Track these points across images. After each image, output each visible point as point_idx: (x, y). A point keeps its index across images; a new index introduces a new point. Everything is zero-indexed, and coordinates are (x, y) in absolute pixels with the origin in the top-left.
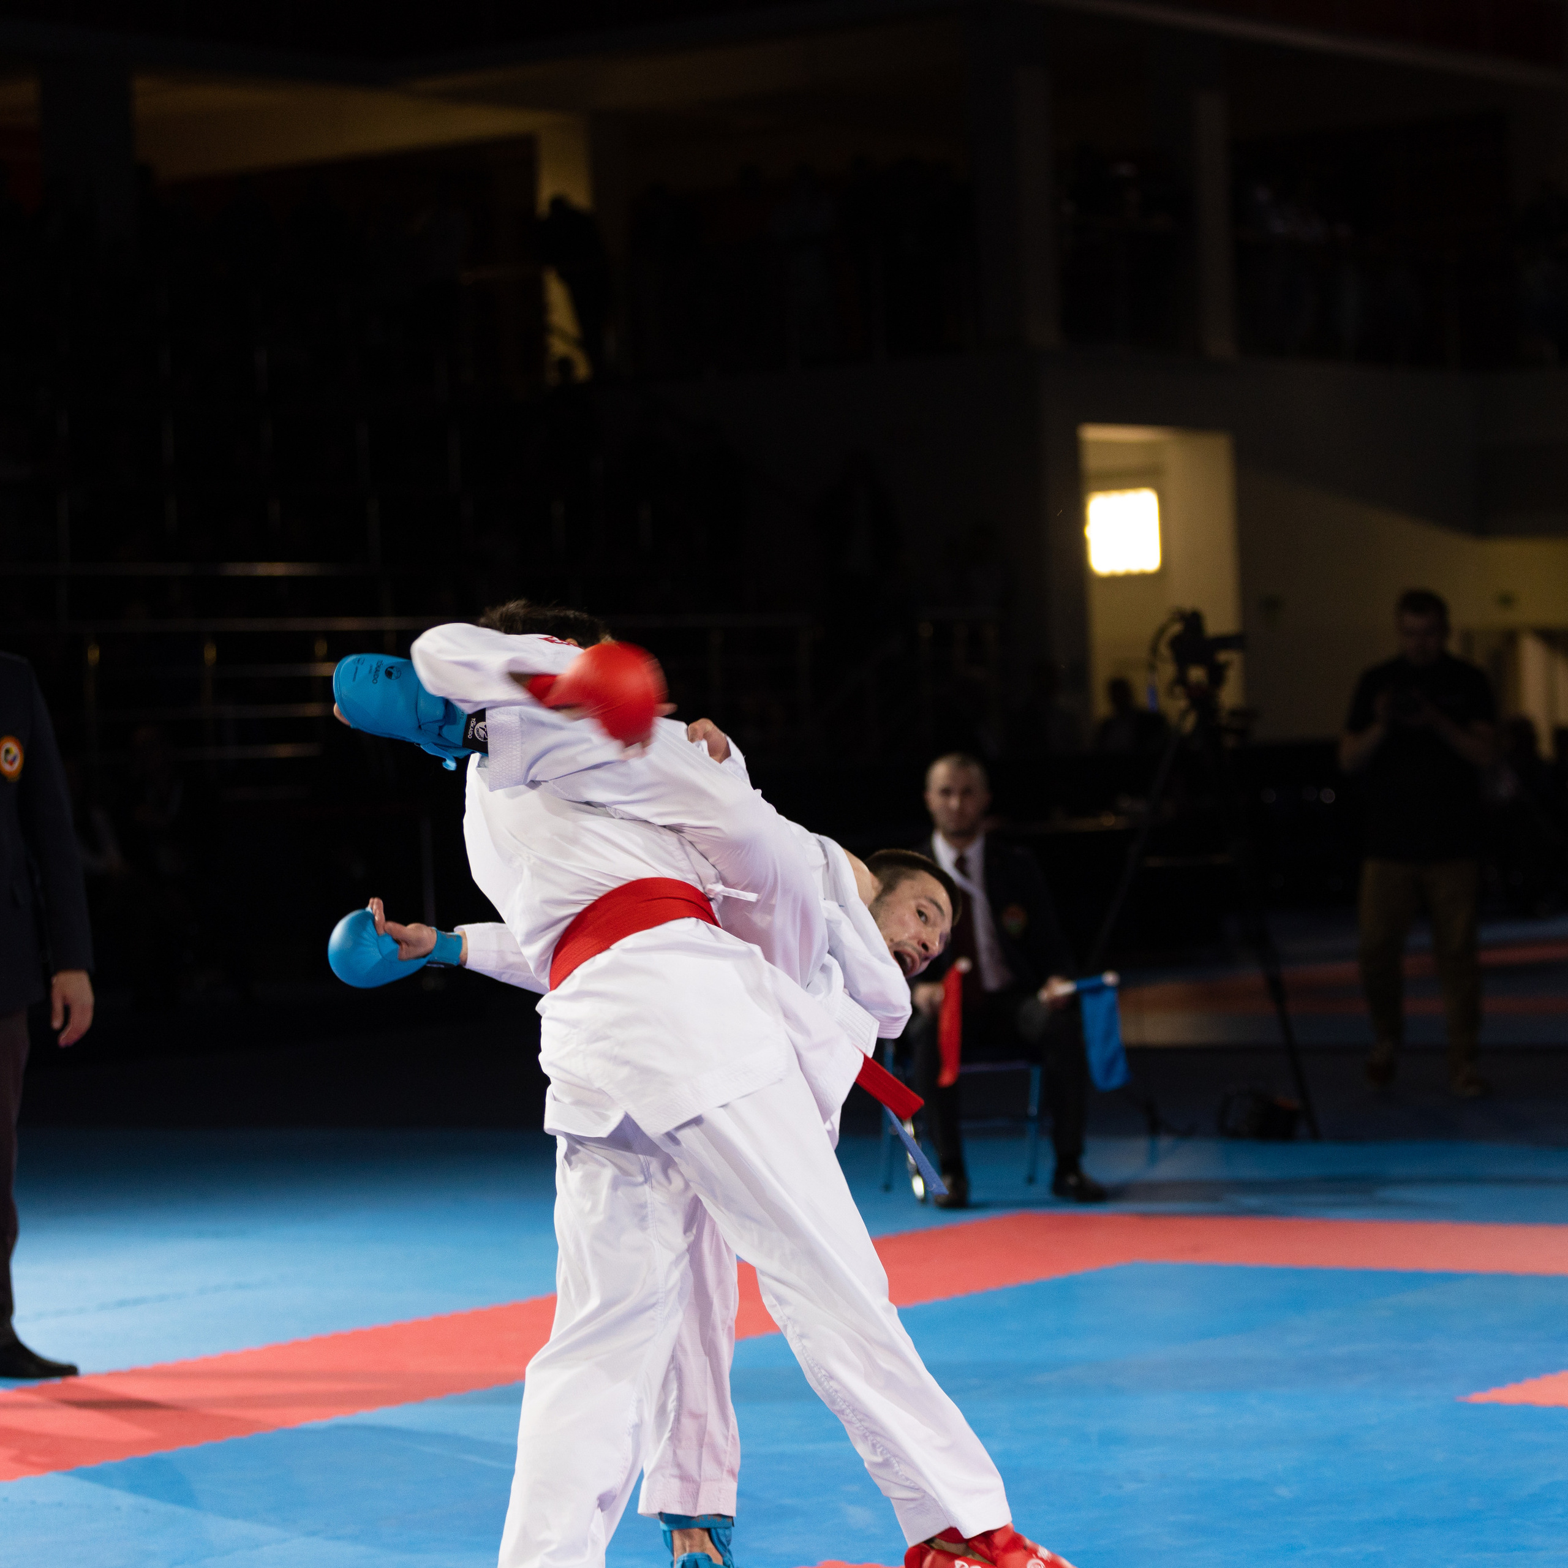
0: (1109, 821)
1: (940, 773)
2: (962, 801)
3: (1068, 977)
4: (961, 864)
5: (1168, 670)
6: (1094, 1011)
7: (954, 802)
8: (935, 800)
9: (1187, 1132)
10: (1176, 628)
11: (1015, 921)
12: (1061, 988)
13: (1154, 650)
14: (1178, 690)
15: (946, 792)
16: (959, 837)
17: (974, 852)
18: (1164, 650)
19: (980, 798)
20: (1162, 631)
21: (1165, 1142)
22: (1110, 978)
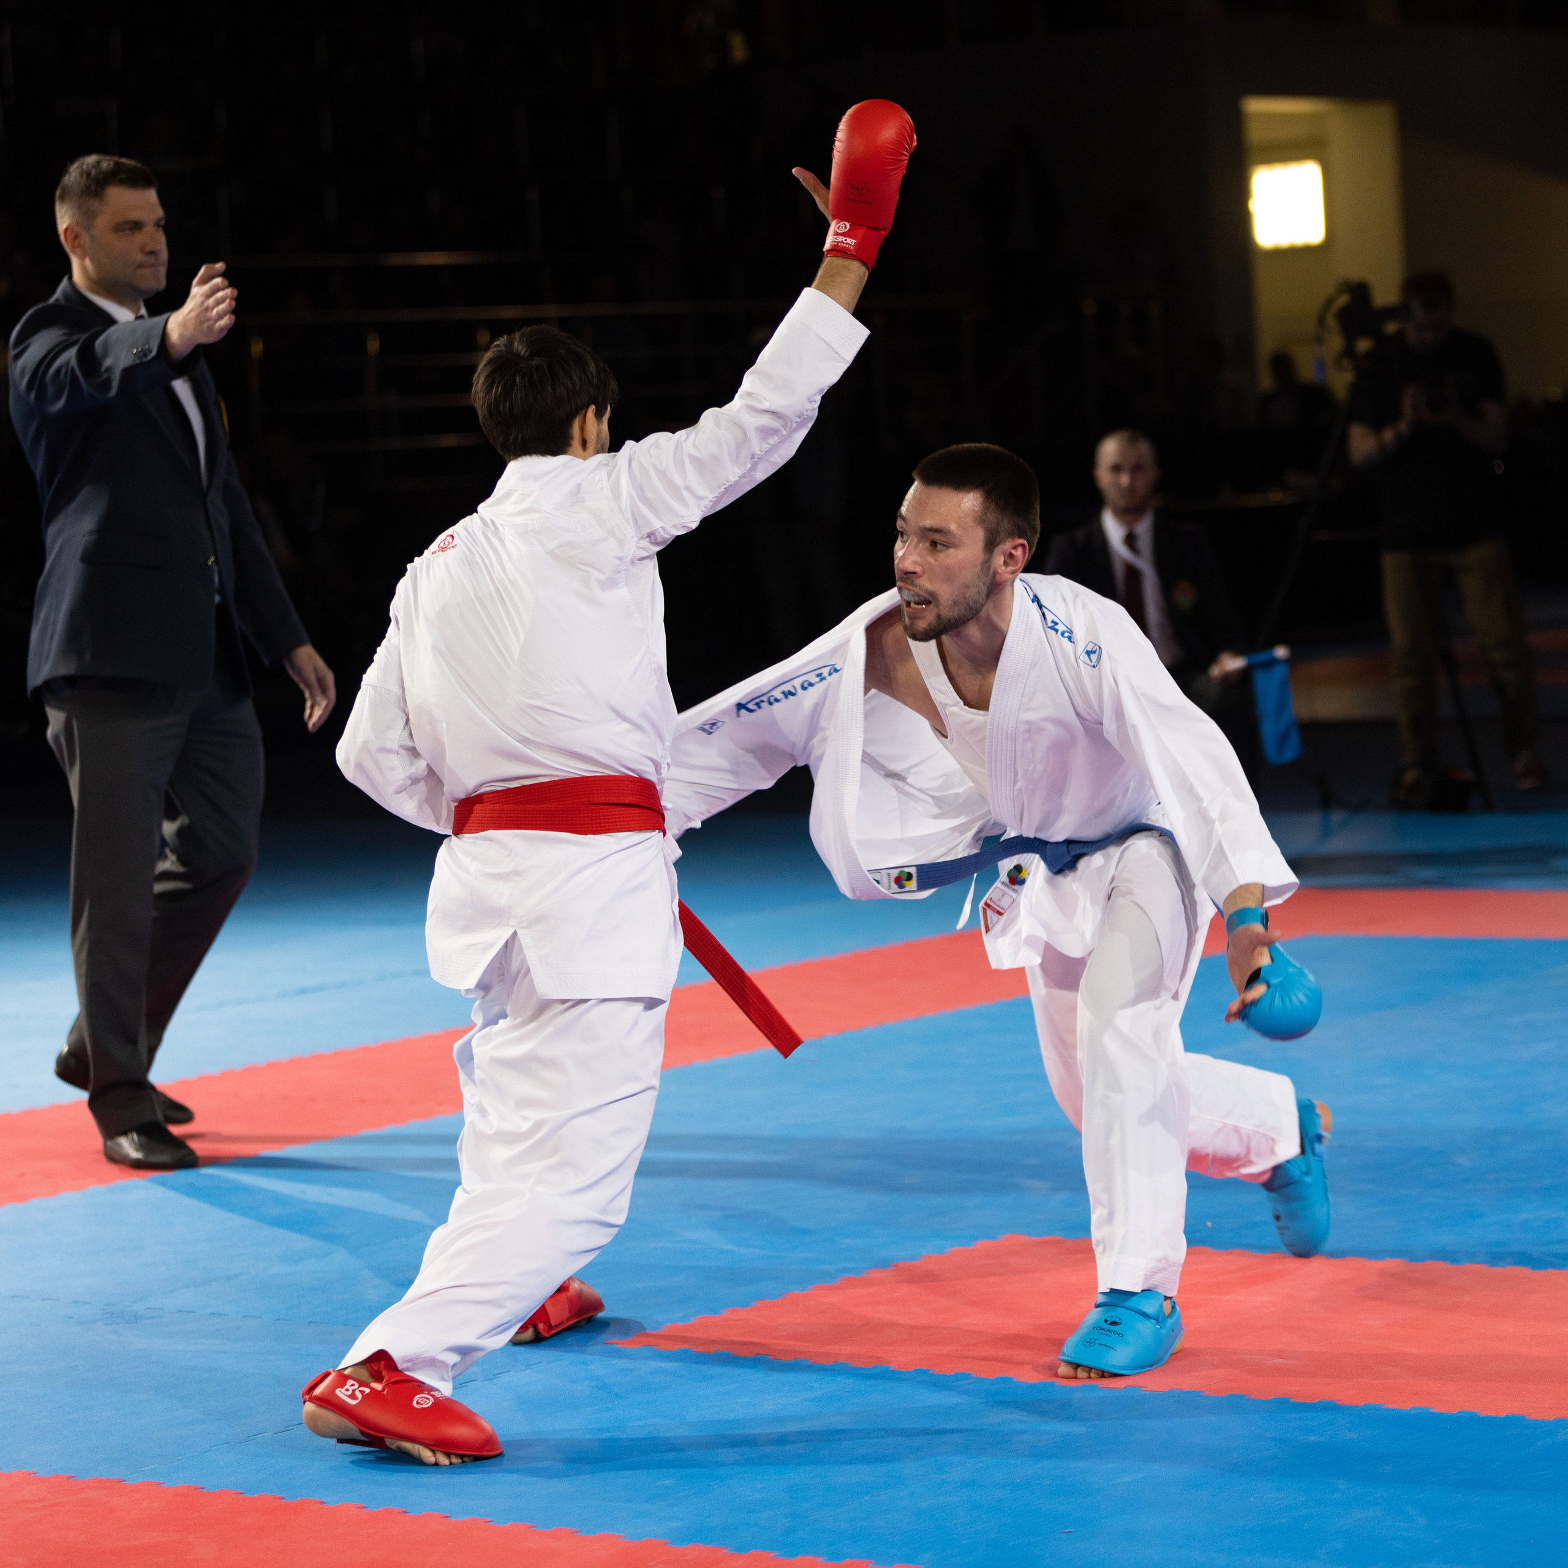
0: (1276, 497)
1: (1110, 449)
2: (1133, 479)
3: (1238, 652)
4: (1130, 540)
5: (1335, 342)
6: (1267, 685)
7: (1125, 479)
8: (1104, 476)
9: (1359, 806)
10: (1343, 300)
11: (1185, 597)
12: (1232, 663)
13: (1321, 322)
14: (1346, 362)
15: (1116, 469)
16: (1128, 514)
17: (1144, 528)
18: (1332, 322)
19: (1151, 474)
20: (1329, 302)
21: (1337, 817)
22: (1281, 652)
